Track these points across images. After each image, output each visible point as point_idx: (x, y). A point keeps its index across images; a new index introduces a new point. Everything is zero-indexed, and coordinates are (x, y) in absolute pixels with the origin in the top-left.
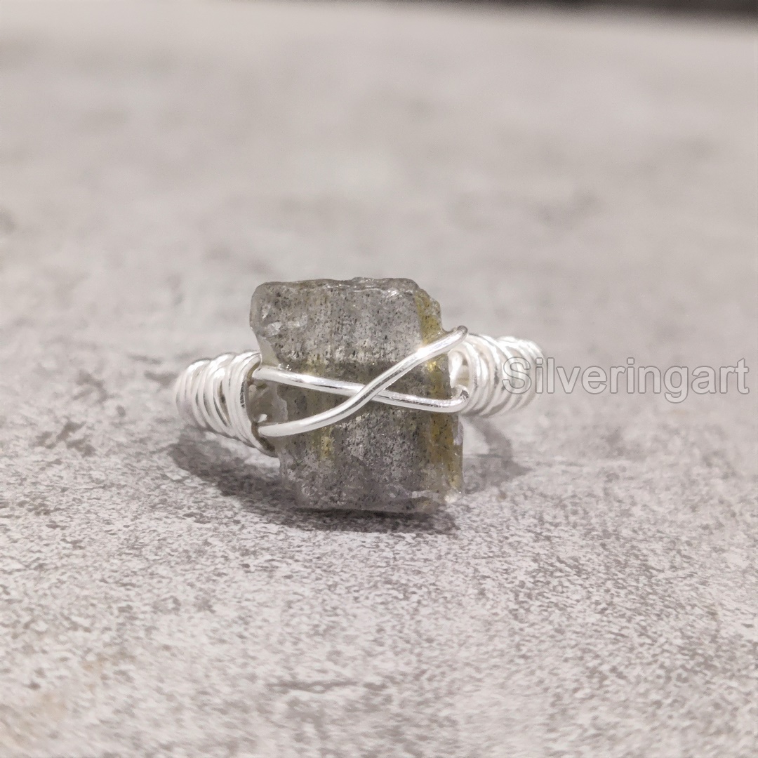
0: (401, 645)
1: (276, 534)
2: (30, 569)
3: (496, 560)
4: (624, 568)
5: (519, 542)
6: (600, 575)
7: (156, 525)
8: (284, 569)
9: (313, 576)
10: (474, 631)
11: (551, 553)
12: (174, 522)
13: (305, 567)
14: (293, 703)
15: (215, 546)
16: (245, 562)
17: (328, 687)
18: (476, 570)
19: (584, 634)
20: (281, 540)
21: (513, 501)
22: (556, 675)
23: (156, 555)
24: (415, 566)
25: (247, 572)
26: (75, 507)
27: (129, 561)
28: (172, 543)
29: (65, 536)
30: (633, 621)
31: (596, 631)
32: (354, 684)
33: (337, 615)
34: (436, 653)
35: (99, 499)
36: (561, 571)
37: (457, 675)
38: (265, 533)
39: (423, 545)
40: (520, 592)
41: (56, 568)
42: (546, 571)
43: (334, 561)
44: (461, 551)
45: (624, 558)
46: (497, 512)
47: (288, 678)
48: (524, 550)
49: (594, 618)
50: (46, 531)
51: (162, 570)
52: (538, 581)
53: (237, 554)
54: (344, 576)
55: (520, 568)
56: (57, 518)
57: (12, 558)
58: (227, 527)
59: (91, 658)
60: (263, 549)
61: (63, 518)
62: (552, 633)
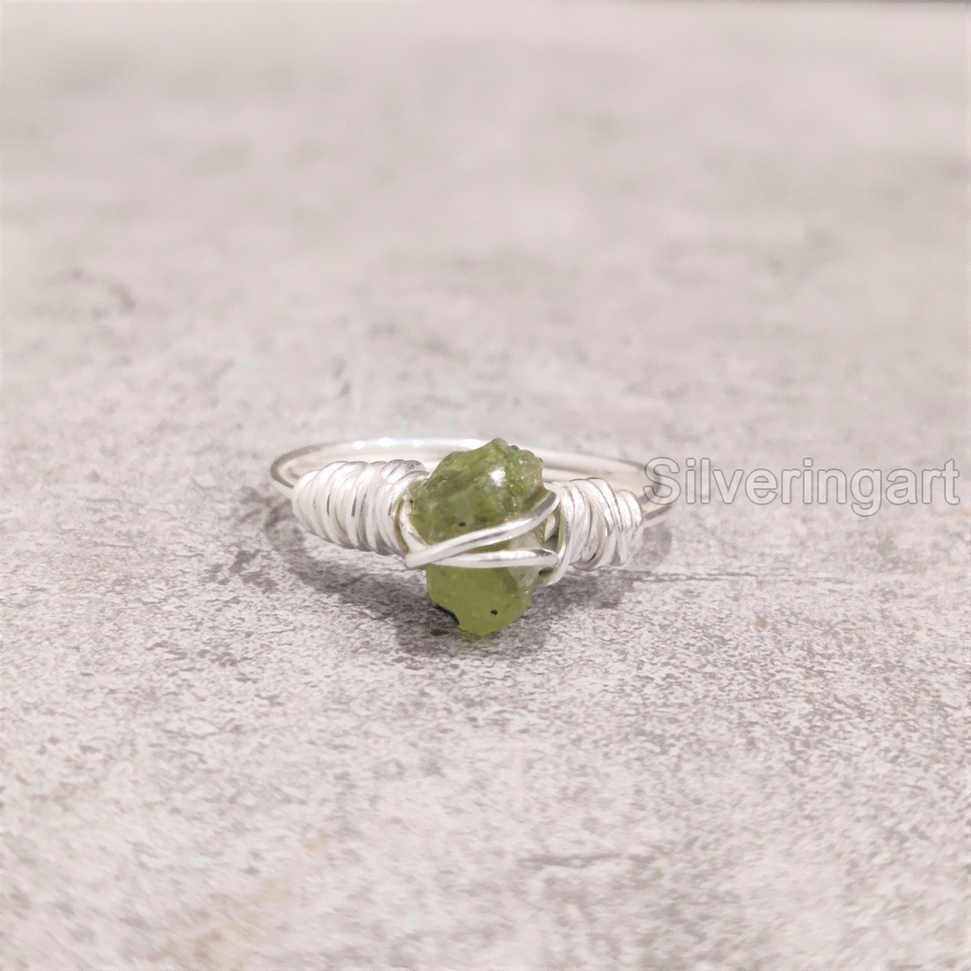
0: (665, 808)
1: (502, 680)
2: (226, 732)
3: (763, 702)
4: (914, 706)
5: (788, 679)
6: (887, 716)
7: (362, 673)
8: (517, 722)
9: (553, 729)
10: (748, 788)
11: (826, 691)
12: (382, 669)
13: (542, 718)
14: (550, 882)
15: (434, 697)
16: (473, 715)
17: (588, 860)
18: (741, 716)
19: (875, 788)
20: (509, 687)
21: (775, 629)
22: (849, 837)
23: (368, 709)
24: (669, 712)
25: (476, 727)
26: (264, 655)
27: (338, 718)
28: (384, 695)
29: (258, 691)
30: (931, 770)
31: (888, 783)
32: (617, 856)
33: (586, 775)
34: (706, 817)
35: (291, 644)
36: (840, 712)
37: (734, 842)
38: (488, 678)
39: (675, 687)
40: (796, 739)
41: (255, 730)
42: (822, 714)
43: (574, 710)
44: (720, 693)
45: (913, 694)
46: (757, 643)
47: (540, 852)
48: (795, 690)
49: (884, 768)
50: (236, 686)
51: (377, 728)
52: (816, 726)
53: (461, 705)
54: (590, 728)
55: (792, 711)
56: (247, 669)
57: (203, 719)
58: (445, 673)
59: (312, 835)
60: (491, 698)
61: (253, 669)
62: (839, 788)
